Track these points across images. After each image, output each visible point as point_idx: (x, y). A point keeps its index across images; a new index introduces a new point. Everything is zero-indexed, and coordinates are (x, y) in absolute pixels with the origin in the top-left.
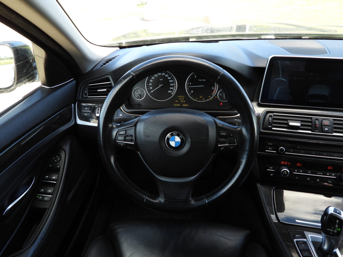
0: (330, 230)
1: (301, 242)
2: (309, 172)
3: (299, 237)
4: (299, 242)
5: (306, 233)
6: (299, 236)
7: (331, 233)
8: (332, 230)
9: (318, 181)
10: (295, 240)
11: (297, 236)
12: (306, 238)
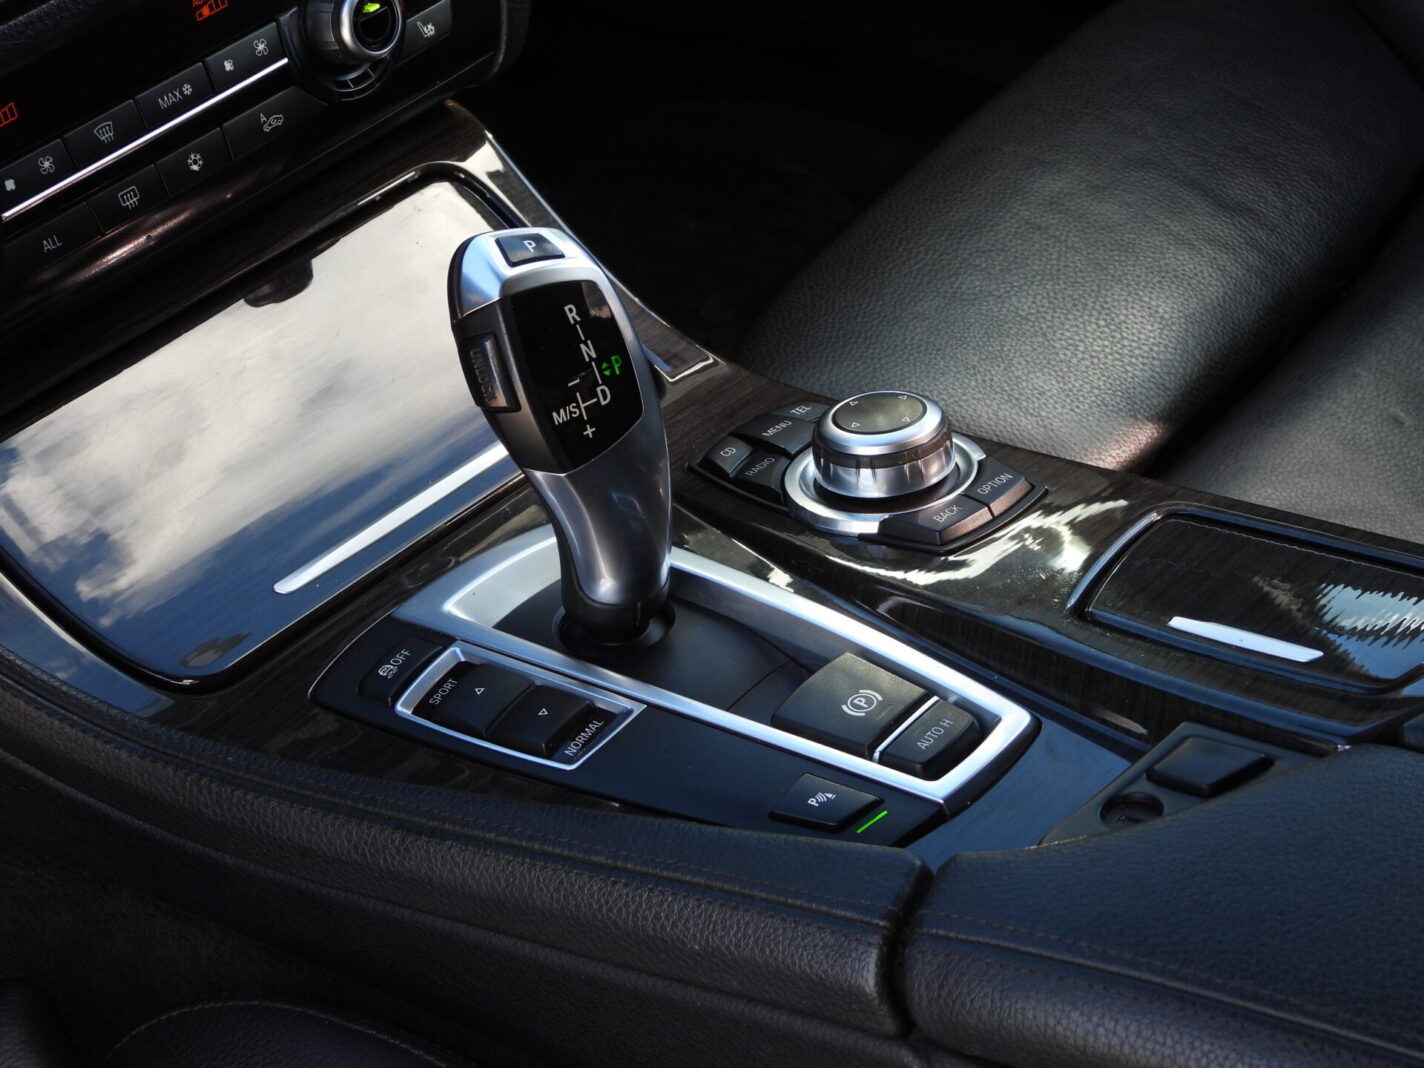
0: (571, 407)
1: (448, 687)
2: (106, 135)
3: (401, 668)
4: (438, 698)
5: (413, 610)
6: (400, 658)
7: (589, 431)
8: (582, 406)
9: (195, 168)
10: (403, 708)
11: (386, 670)
12: (447, 640)
